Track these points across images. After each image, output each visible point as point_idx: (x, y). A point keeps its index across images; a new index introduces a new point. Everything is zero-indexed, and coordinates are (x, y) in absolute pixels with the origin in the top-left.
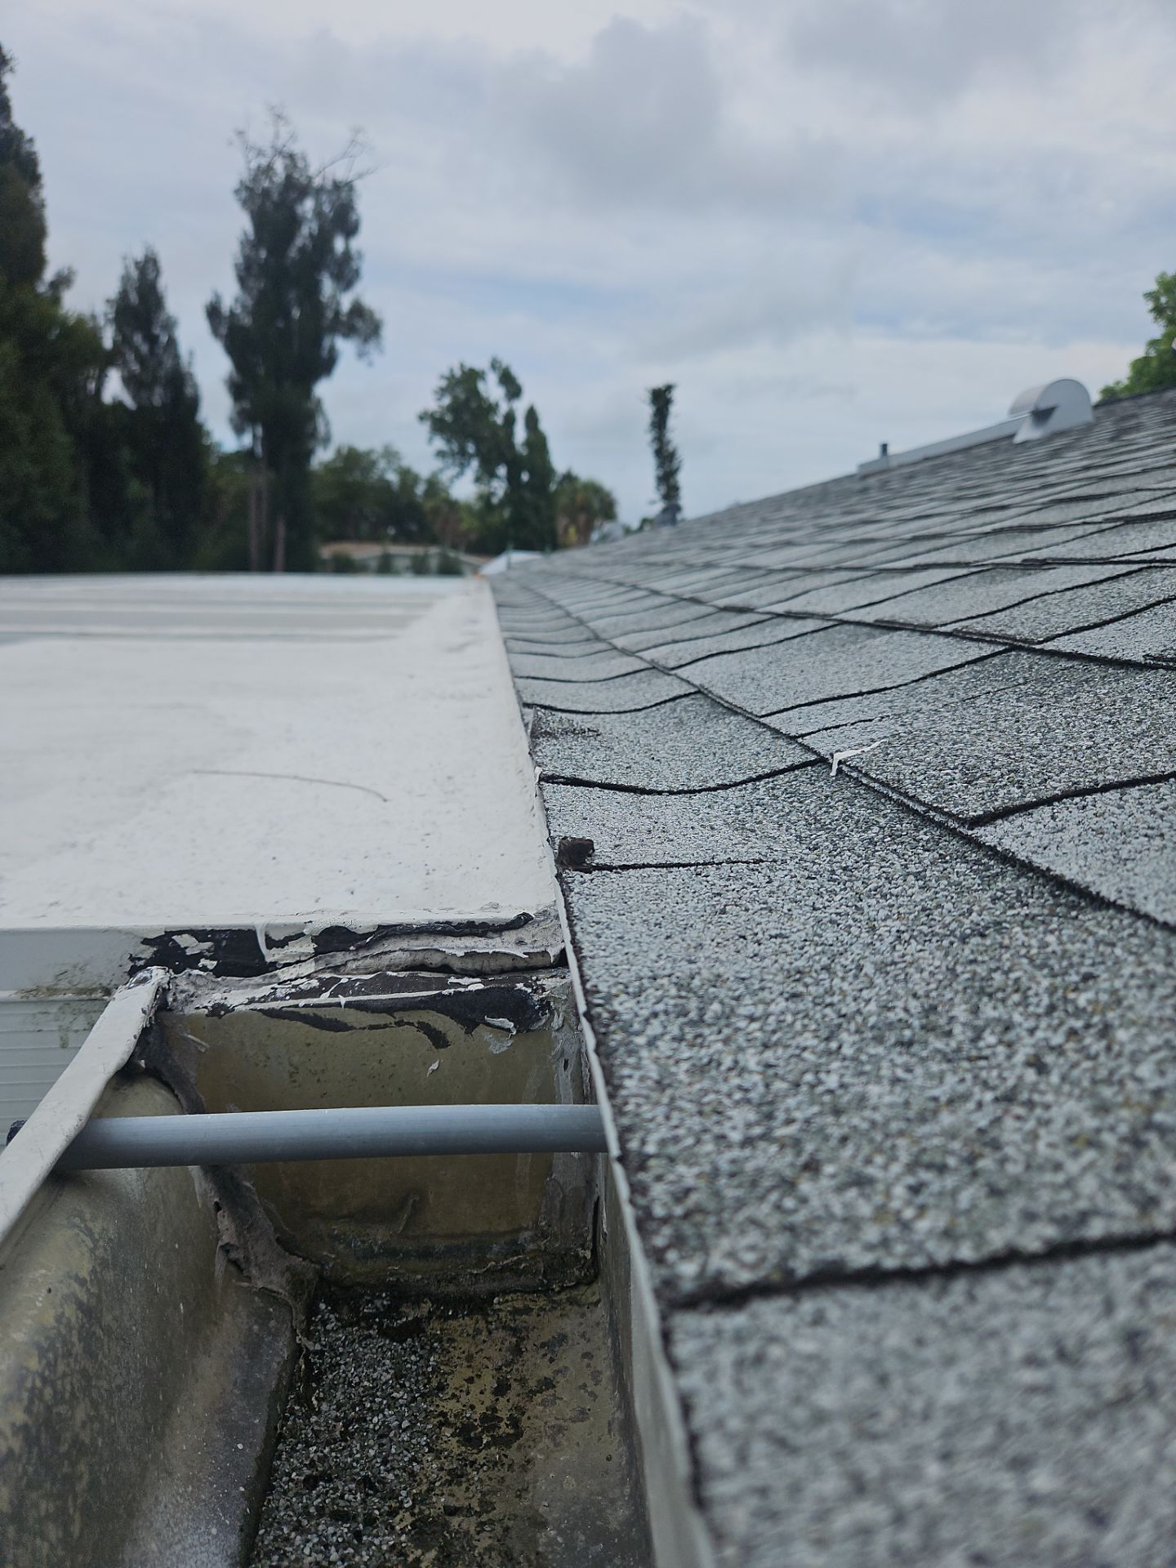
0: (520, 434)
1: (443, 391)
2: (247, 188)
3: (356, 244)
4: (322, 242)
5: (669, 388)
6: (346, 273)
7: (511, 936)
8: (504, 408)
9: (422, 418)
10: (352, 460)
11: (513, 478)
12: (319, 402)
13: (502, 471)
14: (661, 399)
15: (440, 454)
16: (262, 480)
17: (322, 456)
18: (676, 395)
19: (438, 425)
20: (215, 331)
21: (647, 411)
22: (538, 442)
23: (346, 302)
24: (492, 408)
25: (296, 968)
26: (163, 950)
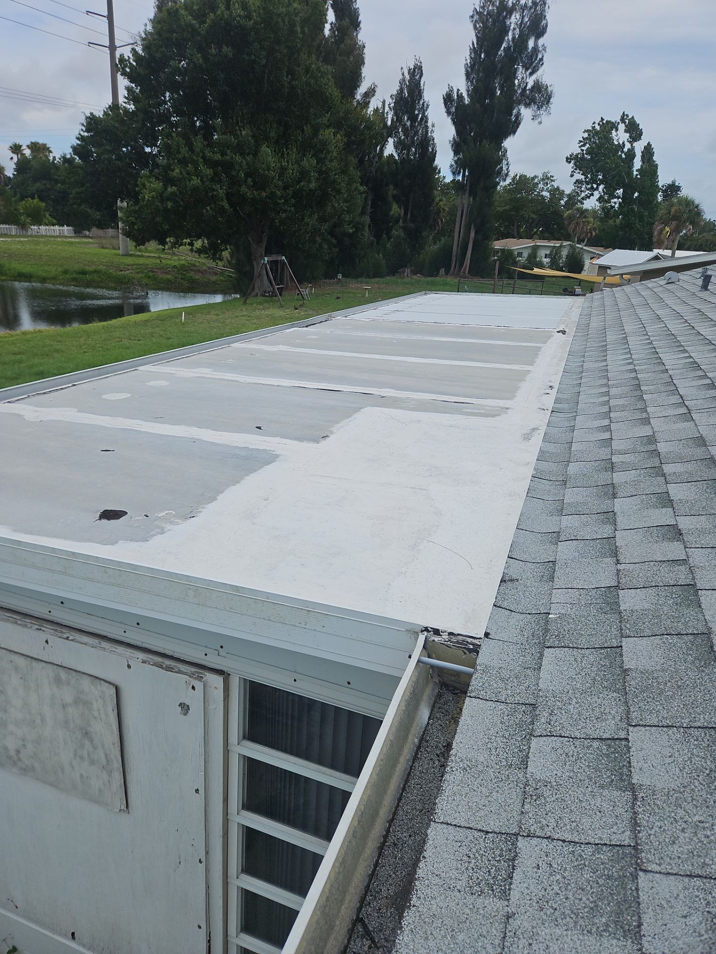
0: (637, 163)
2: (478, 13)
3: (541, 42)
4: (520, 43)
6: (533, 62)
7: (478, 640)
8: (628, 146)
9: (568, 160)
10: (523, 183)
11: (626, 196)
12: (505, 150)
15: (578, 182)
17: (503, 184)
19: (580, 162)
22: (650, 169)
23: (531, 82)
24: (619, 148)
25: (445, 636)
26: (426, 629)
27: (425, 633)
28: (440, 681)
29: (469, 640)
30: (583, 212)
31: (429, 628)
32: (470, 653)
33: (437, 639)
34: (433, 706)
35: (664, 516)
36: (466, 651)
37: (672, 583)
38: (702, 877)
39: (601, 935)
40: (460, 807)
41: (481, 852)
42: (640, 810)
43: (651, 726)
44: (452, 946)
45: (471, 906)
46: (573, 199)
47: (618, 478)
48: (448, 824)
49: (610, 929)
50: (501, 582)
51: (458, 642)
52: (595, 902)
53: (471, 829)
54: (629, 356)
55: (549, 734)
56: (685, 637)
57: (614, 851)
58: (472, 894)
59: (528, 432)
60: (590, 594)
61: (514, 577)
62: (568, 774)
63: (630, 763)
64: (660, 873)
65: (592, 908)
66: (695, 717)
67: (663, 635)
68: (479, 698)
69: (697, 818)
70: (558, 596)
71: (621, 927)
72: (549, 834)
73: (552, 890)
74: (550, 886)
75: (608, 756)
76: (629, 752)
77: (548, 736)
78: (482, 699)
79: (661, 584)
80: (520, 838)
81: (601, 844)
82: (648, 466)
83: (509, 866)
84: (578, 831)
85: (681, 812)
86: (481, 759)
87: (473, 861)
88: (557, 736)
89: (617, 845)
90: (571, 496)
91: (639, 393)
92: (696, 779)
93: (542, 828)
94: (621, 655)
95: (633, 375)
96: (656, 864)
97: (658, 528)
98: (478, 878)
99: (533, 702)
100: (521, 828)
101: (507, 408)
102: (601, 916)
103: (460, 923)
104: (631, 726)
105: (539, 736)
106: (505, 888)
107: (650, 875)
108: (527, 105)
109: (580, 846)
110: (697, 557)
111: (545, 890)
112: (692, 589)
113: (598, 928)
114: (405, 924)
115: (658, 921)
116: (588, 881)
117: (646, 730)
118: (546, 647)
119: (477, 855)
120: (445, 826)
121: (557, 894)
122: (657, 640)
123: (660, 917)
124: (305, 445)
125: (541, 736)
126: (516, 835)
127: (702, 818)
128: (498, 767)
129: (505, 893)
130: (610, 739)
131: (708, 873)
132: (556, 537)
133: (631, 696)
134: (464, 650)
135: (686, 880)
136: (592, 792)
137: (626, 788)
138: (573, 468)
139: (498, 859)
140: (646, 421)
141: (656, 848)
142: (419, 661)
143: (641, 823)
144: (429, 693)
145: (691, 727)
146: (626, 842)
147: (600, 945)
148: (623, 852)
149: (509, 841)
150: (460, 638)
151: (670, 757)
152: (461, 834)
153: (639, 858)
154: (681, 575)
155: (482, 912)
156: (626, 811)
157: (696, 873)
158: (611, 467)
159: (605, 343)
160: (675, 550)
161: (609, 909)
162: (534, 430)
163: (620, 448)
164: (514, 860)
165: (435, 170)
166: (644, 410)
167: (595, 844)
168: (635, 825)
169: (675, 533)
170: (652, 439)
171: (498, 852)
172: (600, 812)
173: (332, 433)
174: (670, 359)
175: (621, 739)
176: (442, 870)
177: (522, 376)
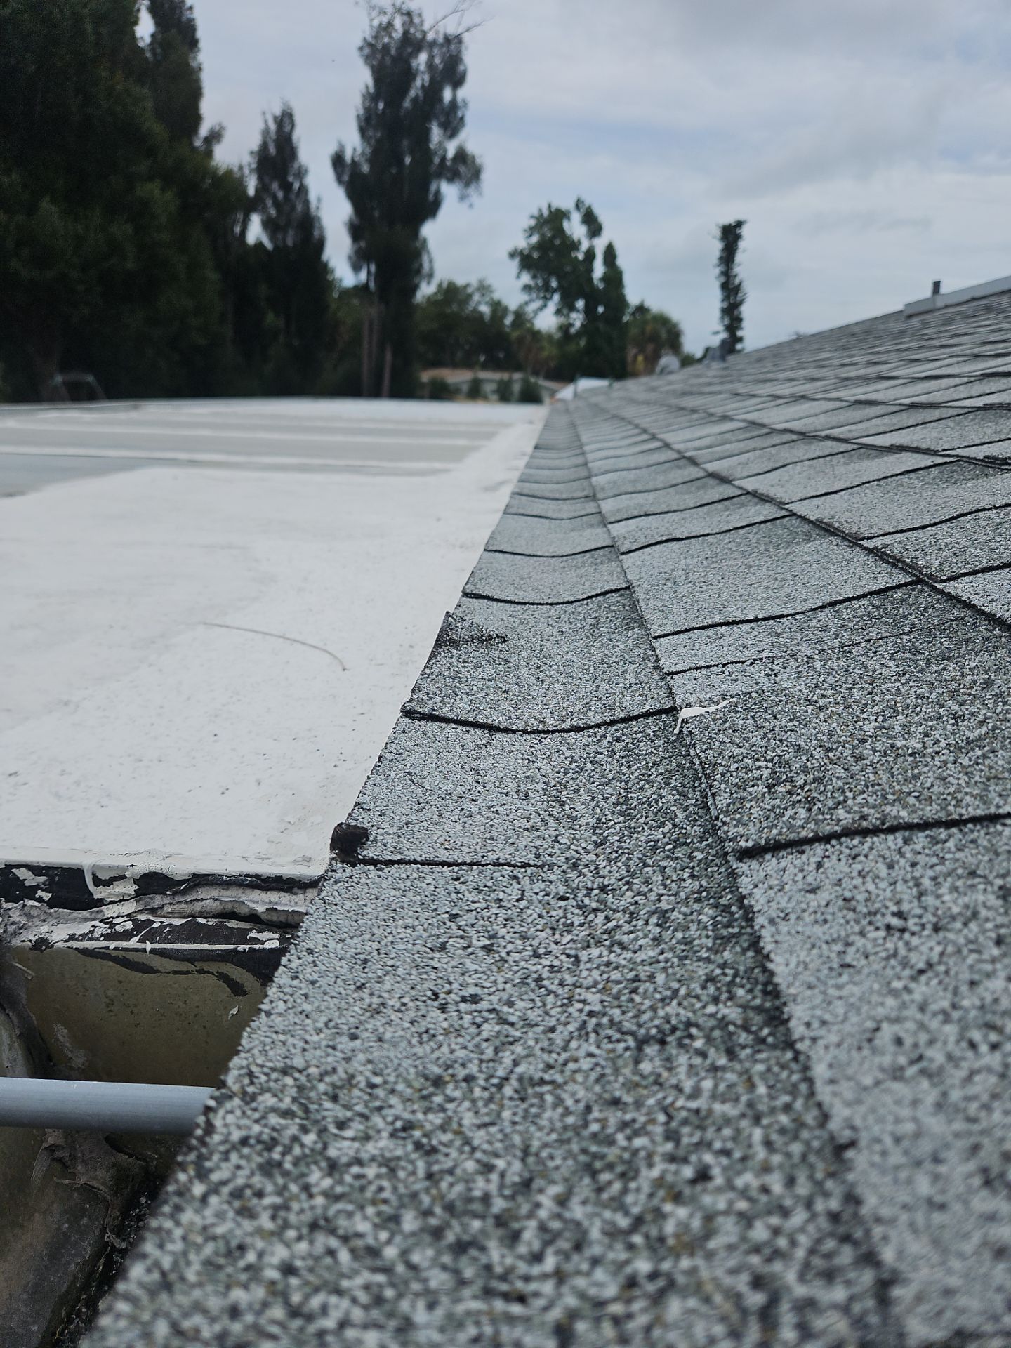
0: (599, 269)
1: (532, 231)
2: (371, 45)
4: (432, 92)
5: (739, 224)
6: (452, 121)
7: (293, 891)
8: (585, 245)
9: (512, 255)
10: (452, 293)
11: (589, 311)
12: (425, 241)
13: (580, 304)
14: (731, 235)
15: (527, 288)
16: (373, 311)
17: (426, 290)
18: (745, 231)
19: (526, 261)
20: (339, 179)
21: (717, 247)
22: (614, 277)
23: (451, 149)
24: (575, 246)
30: (536, 335)
33: (62, 929)
46: (519, 316)
47: (718, 466)
50: (438, 644)
51: (191, 931)
60: (815, 623)
61: (492, 632)
70: (687, 652)
101: (450, 469)
108: (451, 180)
118: (745, 854)
165: (324, 269)
177: (474, 447)
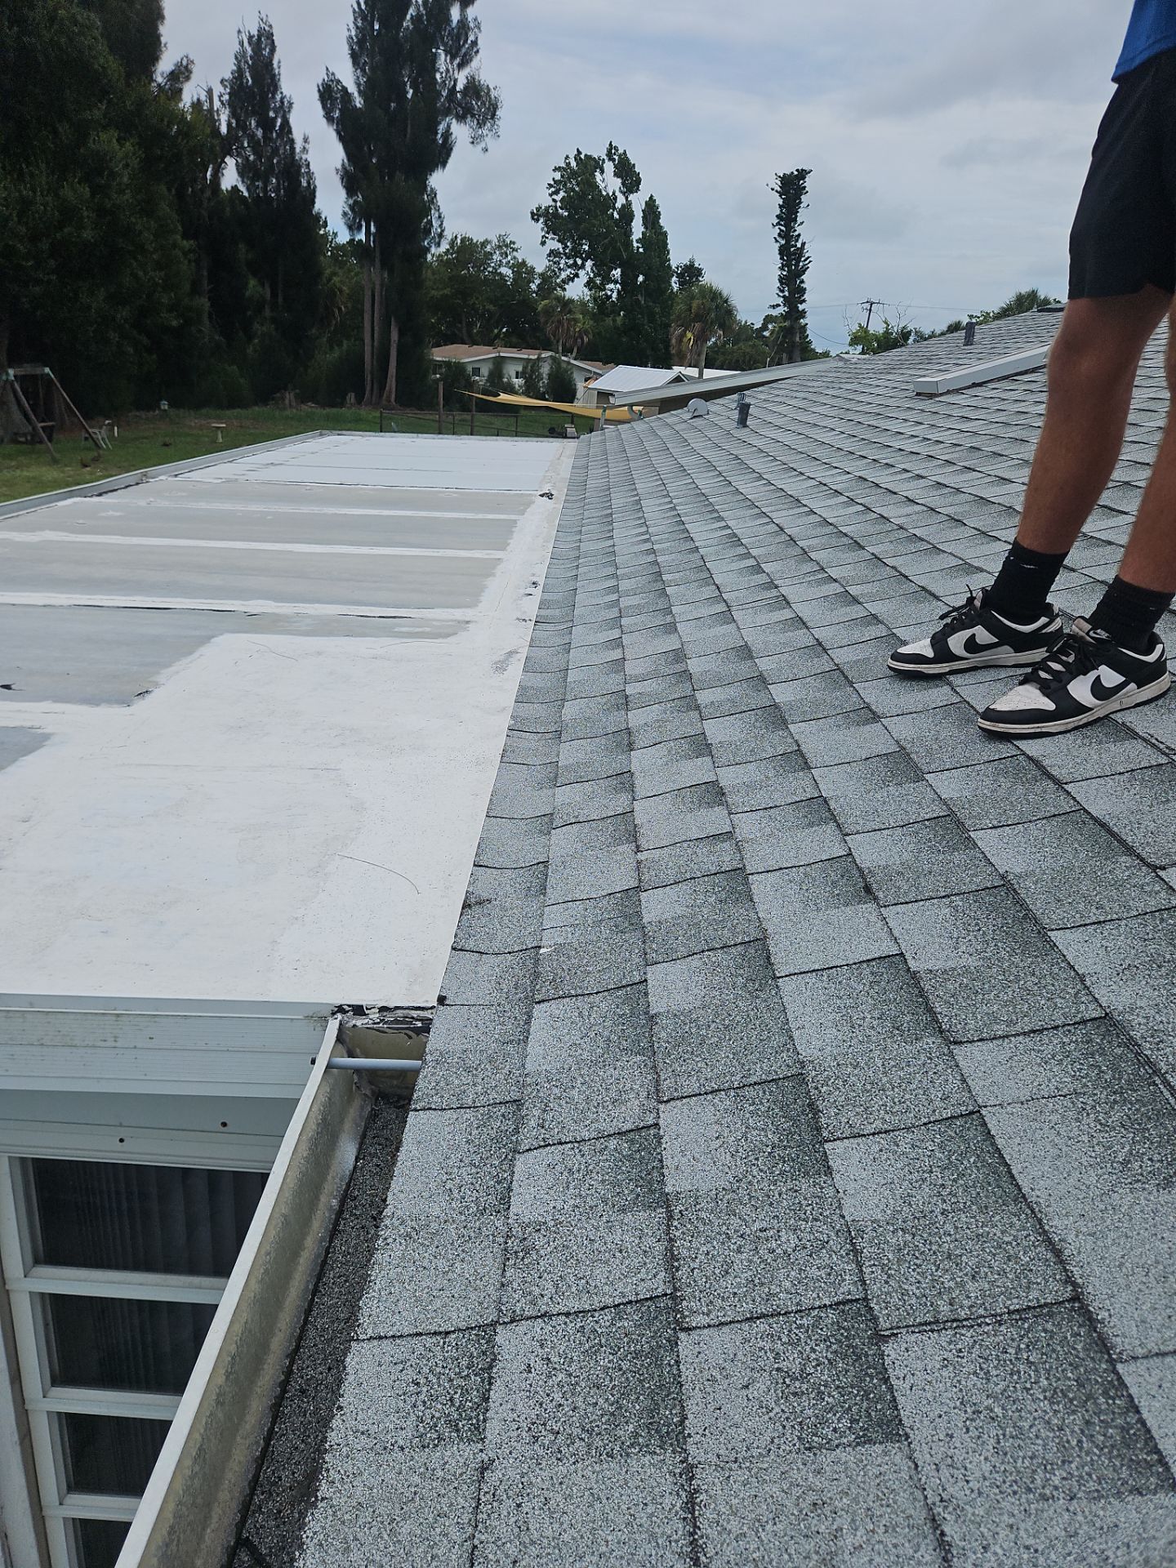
1: (556, 186)
3: (471, 12)
4: (437, 11)
5: (802, 174)
6: (462, 47)
8: (621, 201)
9: (535, 216)
10: (467, 250)
11: (627, 282)
12: (433, 193)
13: (617, 273)
14: (792, 188)
17: (436, 250)
19: (552, 222)
20: (329, 118)
22: (656, 239)
23: (461, 80)
24: (609, 202)
25: (374, 1015)
26: (341, 1009)
27: (339, 1016)
28: (373, 1092)
29: (415, 1014)
30: (567, 304)
31: (345, 1007)
32: (418, 1035)
33: (360, 1022)
34: (364, 1136)
35: (698, 770)
36: (410, 1033)
37: (713, 870)
38: (768, 1316)
39: (628, 1455)
40: (401, 1302)
41: (438, 1370)
42: (677, 1234)
43: (689, 1096)
44: (392, 1549)
45: (422, 1470)
46: (548, 282)
47: (636, 718)
48: (380, 1338)
49: (641, 1440)
50: (463, 908)
51: (396, 1021)
52: (618, 1402)
53: (420, 1334)
54: (644, 529)
55: (542, 1143)
56: (733, 950)
57: (643, 1309)
58: (424, 1447)
59: (502, 658)
60: (600, 905)
61: (485, 896)
62: (572, 1202)
63: (661, 1161)
64: (709, 1326)
65: (612, 1414)
66: (749, 1070)
67: (703, 952)
68: (430, 1109)
69: (757, 1226)
70: (554, 916)
71: (657, 1431)
72: (544, 1308)
73: (551, 1401)
74: (548, 1395)
75: (630, 1158)
76: (660, 1143)
77: (540, 1147)
78: (435, 1109)
79: (699, 874)
80: (499, 1329)
81: (623, 1304)
82: (676, 696)
83: (483, 1381)
84: (588, 1292)
85: (735, 1222)
86: (436, 1211)
87: (425, 1389)
88: (554, 1144)
89: (647, 1299)
90: (569, 754)
91: (659, 585)
92: (754, 1165)
93: (533, 1303)
94: (646, 994)
95: (651, 558)
96: (703, 1313)
97: (693, 789)
98: (433, 1417)
99: (515, 1095)
100: (501, 1311)
101: (468, 622)
102: (627, 1423)
103: (405, 1503)
104: (661, 1102)
105: (527, 1150)
106: (478, 1420)
107: (695, 1335)
108: (461, 118)
109: (593, 1316)
110: (747, 826)
111: (541, 1404)
112: (740, 873)
113: (623, 1443)
114: (307, 1537)
115: (709, 1406)
116: (606, 1370)
117: (683, 1105)
118: (537, 1003)
119: (431, 1377)
120: (375, 1343)
121: (560, 1405)
122: (695, 962)
123: (710, 1399)
124: (104, 711)
125: (530, 1150)
126: (494, 1324)
127: (764, 1224)
128: (463, 1218)
129: (477, 1429)
130: (632, 1130)
131: (775, 1307)
132: (548, 823)
133: (660, 1056)
134: (407, 1032)
135: (745, 1327)
136: (608, 1222)
137: (658, 1203)
138: (570, 711)
139: (466, 1373)
140: (671, 628)
141: (702, 1288)
142: (329, 1067)
143: (679, 1253)
144: (354, 1116)
145: (744, 1086)
146: (660, 1290)
147: (626, 1472)
148: (656, 1307)
149: (483, 1339)
150: (400, 1013)
151: (717, 1138)
152: (401, 1350)
153: (679, 1312)
154: (725, 857)
155: (440, 1473)
156: (659, 1241)
157: (759, 1311)
158: (625, 702)
159: (609, 511)
160: (715, 820)
161: (638, 1407)
162: (511, 653)
163: (637, 672)
164: (491, 1367)
165: (317, 221)
166: (668, 611)
167: (616, 1306)
168: (671, 1259)
169: (714, 793)
170: (679, 655)
171: (464, 1363)
172: (621, 1251)
173: (157, 685)
174: (702, 531)
175: (648, 1127)
176: (371, 1421)
177: (488, 569)
